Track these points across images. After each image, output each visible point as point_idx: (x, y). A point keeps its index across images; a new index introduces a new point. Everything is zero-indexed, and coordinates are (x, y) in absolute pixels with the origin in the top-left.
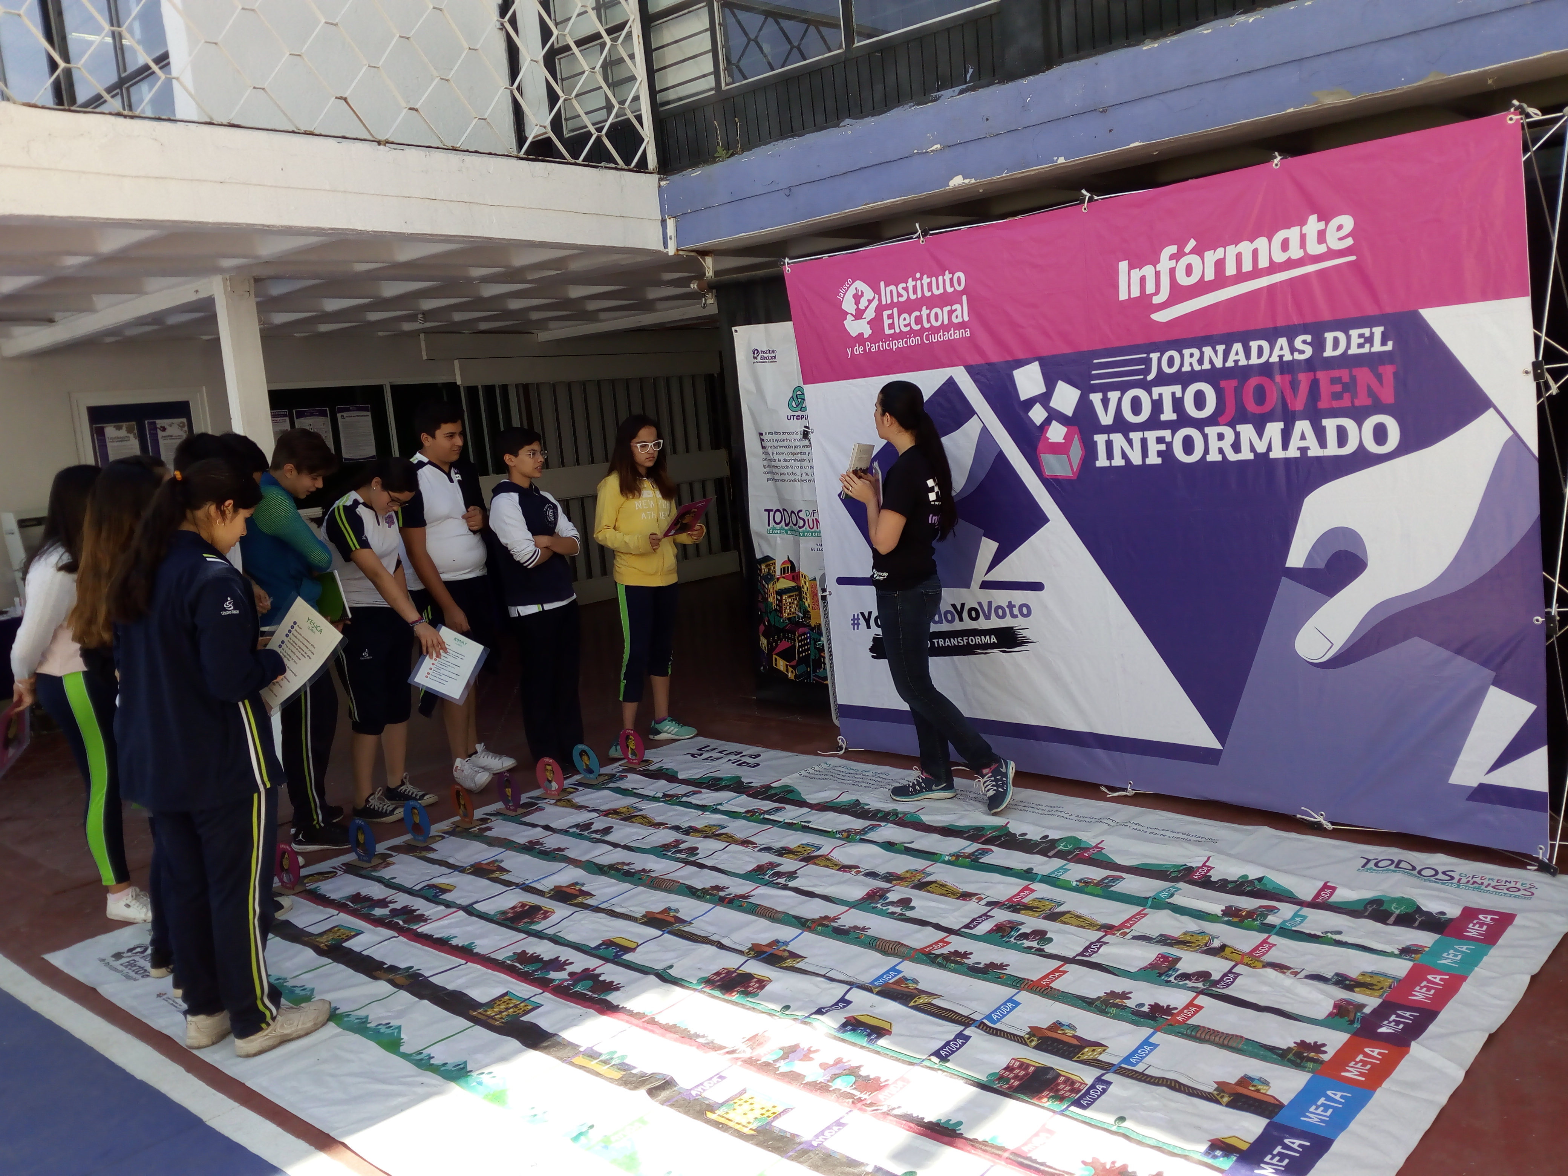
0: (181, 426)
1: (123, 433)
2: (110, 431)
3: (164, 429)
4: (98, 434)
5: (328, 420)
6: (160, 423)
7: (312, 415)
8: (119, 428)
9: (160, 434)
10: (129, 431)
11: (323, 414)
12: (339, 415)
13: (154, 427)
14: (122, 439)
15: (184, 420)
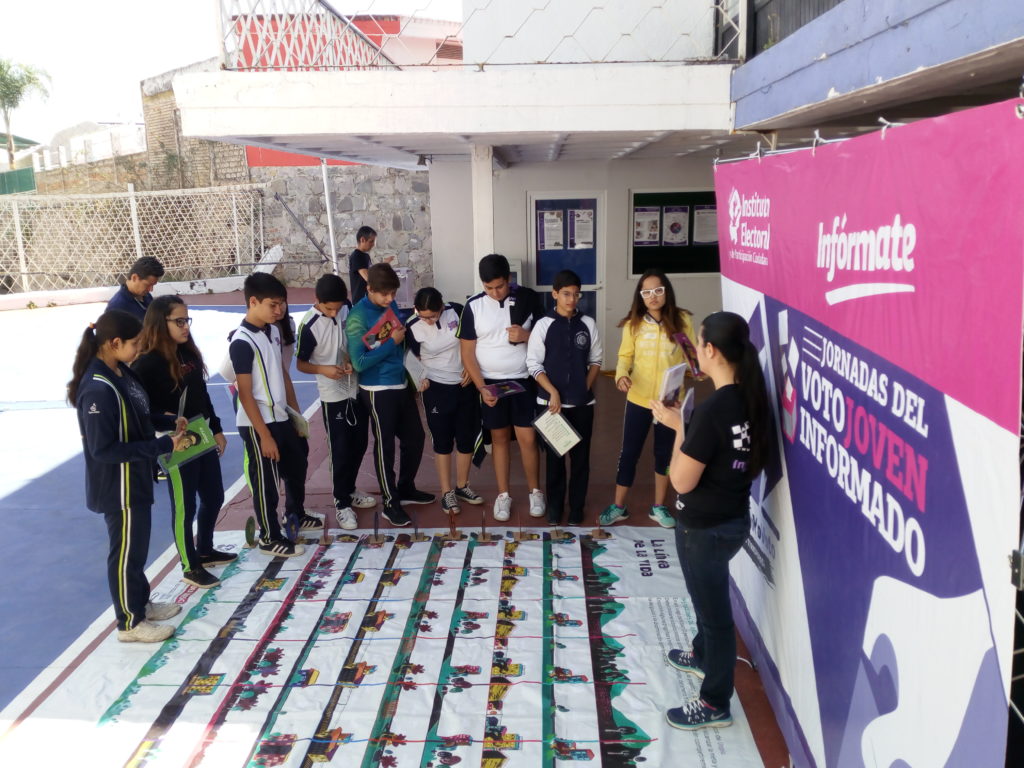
0: (589, 215)
1: (554, 217)
2: (547, 215)
3: (579, 216)
4: (540, 219)
5: (687, 215)
6: (577, 211)
7: (676, 211)
8: (553, 214)
9: (576, 219)
10: (558, 216)
11: (685, 210)
12: (696, 212)
13: (572, 215)
14: (553, 221)
15: (592, 211)
